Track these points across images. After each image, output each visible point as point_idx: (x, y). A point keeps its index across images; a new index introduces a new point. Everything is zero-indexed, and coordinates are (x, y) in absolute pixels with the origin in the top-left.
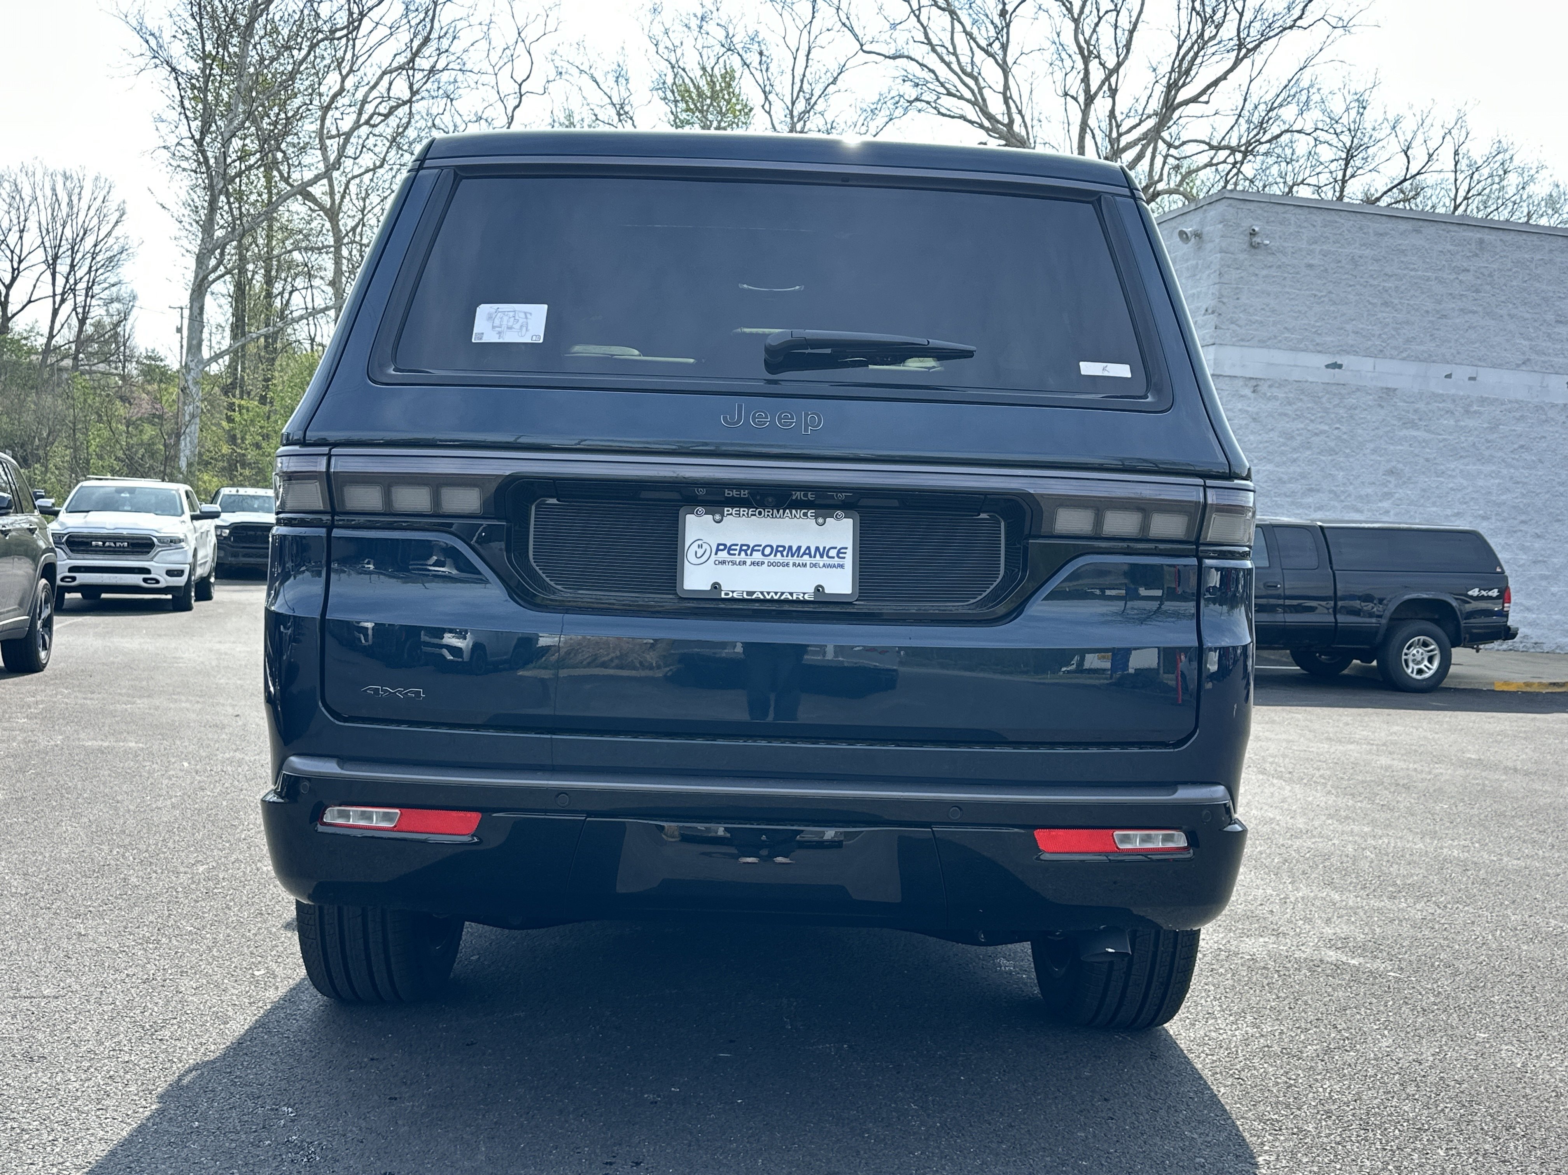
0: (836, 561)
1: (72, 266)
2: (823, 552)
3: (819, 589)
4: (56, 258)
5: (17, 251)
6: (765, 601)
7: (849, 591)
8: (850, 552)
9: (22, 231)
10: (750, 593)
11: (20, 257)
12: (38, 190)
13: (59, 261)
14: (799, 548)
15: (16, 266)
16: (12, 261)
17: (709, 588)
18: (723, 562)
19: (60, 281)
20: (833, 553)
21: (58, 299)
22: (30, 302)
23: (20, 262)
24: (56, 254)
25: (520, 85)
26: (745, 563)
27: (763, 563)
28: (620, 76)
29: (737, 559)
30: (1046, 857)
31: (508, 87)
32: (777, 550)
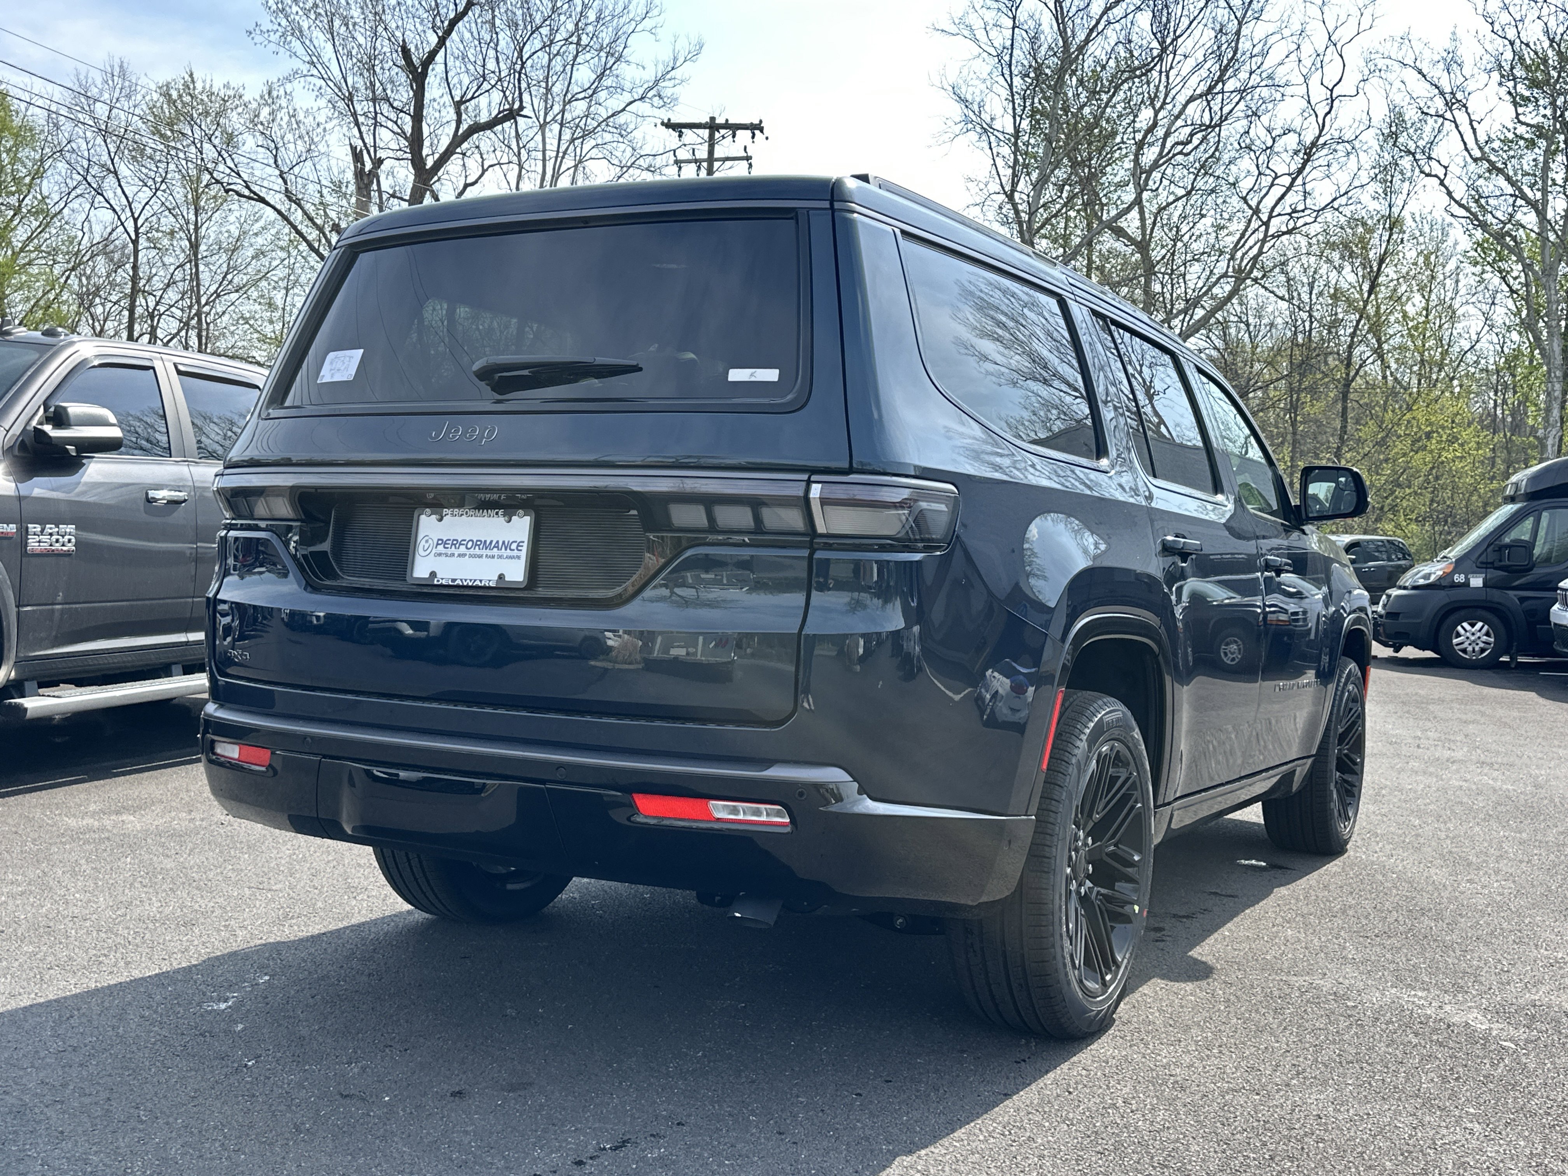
0: (516, 553)
2: (507, 546)
3: (501, 577)
6: (463, 587)
7: (521, 579)
8: (525, 545)
10: (454, 580)
14: (491, 542)
17: (427, 576)
18: (440, 555)
20: (514, 546)
25: (1332, 91)
26: (453, 555)
27: (465, 555)
28: (1451, 62)
29: (449, 551)
30: (640, 819)
31: (1319, 94)
32: (477, 544)
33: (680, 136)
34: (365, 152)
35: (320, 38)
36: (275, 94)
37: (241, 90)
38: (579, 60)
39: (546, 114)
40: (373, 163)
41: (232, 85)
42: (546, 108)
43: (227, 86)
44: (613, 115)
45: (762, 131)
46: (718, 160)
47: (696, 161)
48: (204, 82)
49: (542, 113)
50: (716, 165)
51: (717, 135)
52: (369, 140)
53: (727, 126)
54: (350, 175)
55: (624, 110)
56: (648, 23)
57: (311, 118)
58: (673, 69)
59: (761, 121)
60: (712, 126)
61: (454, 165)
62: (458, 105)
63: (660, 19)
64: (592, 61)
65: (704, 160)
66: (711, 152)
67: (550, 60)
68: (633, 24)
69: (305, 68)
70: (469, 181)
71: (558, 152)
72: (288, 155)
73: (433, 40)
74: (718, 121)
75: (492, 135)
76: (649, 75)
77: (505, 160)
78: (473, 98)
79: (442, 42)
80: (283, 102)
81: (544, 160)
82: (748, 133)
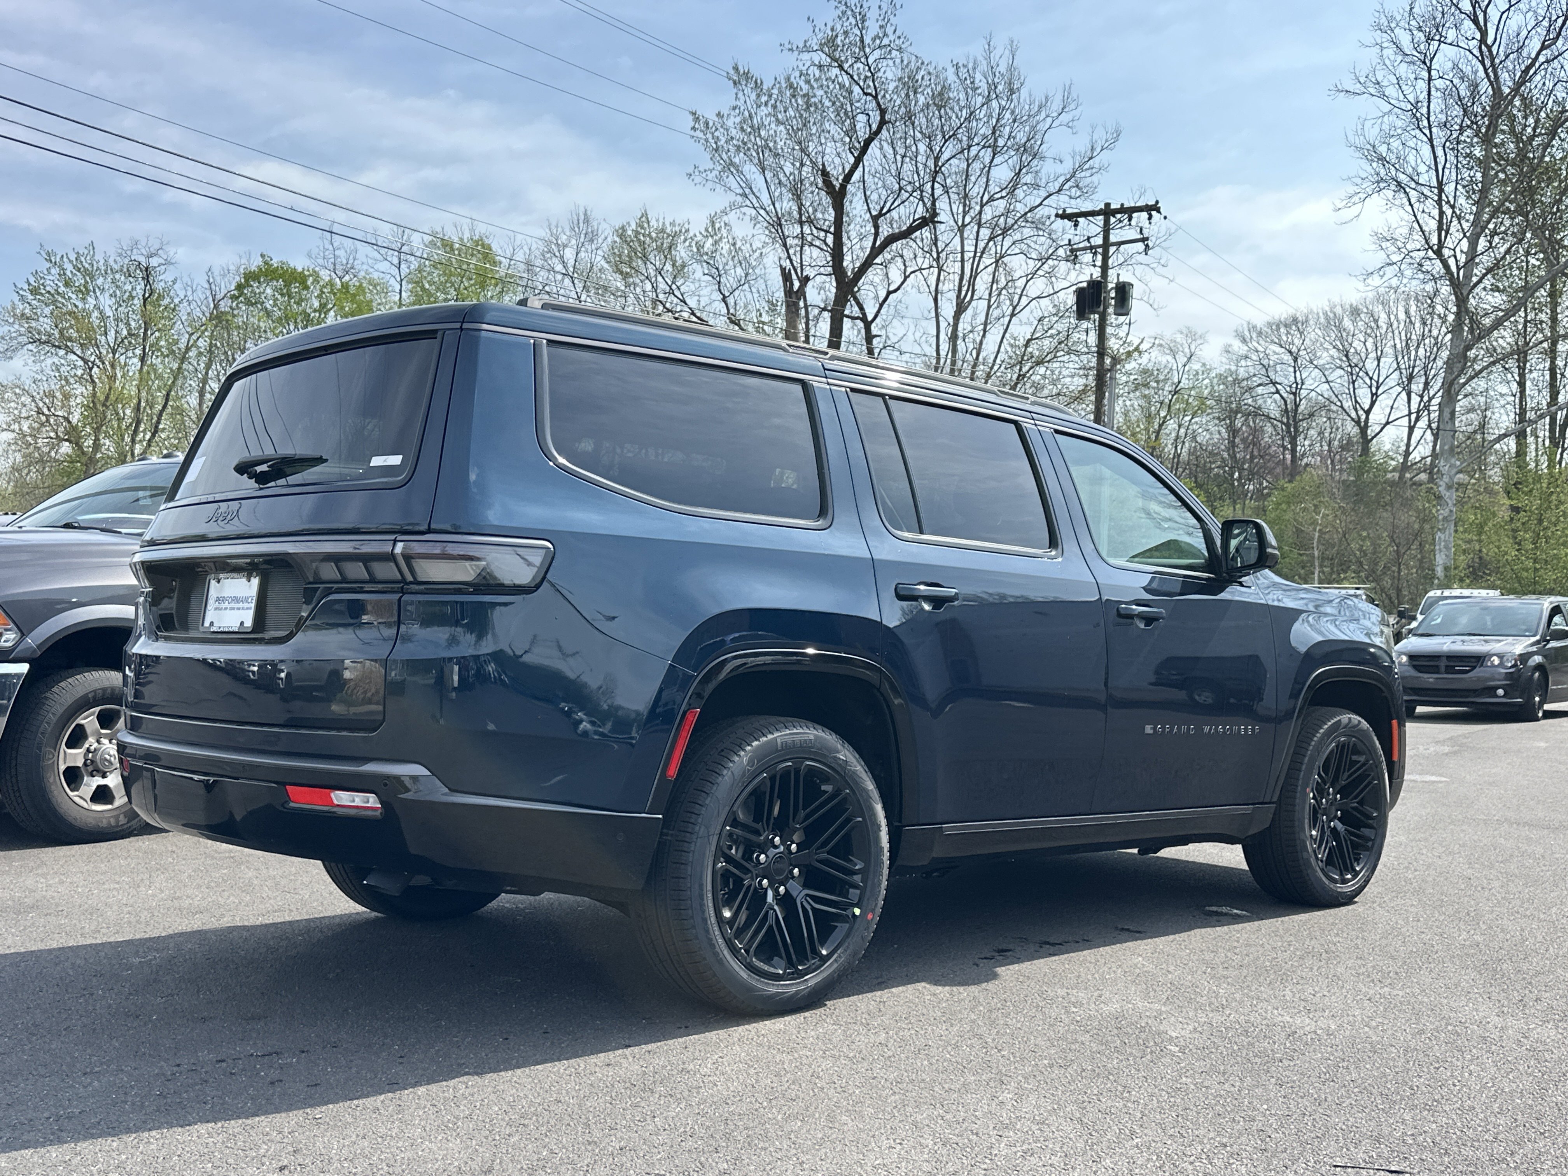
1: (1426, 384)
4: (1411, 378)
5: (1375, 377)
9: (1379, 359)
11: (1377, 382)
12: (1392, 317)
13: (1414, 381)
15: (1374, 391)
16: (1370, 387)
19: (1415, 399)
21: (1413, 417)
22: (1388, 423)
23: (1378, 388)
24: (1411, 374)
33: (1076, 225)
34: (793, 272)
35: (751, 171)
36: (717, 226)
37: (686, 226)
38: (995, 162)
39: (964, 217)
40: (800, 281)
41: (677, 222)
42: (964, 211)
43: (672, 224)
44: (1030, 211)
45: (1159, 211)
46: (1113, 244)
47: (1091, 248)
48: (657, 220)
49: (960, 217)
50: (1112, 249)
51: (1112, 220)
52: (796, 259)
53: (1122, 210)
54: (780, 295)
55: (1041, 204)
56: (1064, 117)
57: (748, 245)
58: (1091, 158)
59: (1157, 202)
60: (1107, 212)
61: (874, 275)
62: (875, 219)
63: (1077, 113)
64: (1010, 161)
65: (1099, 246)
66: (1106, 238)
67: (968, 165)
68: (1049, 120)
69: (739, 199)
70: (891, 289)
71: (975, 252)
72: (729, 281)
73: (852, 160)
74: (1113, 207)
75: (911, 243)
76: (1067, 167)
77: (925, 266)
78: (889, 211)
79: (859, 160)
80: (724, 232)
81: (963, 261)
82: (1144, 215)
